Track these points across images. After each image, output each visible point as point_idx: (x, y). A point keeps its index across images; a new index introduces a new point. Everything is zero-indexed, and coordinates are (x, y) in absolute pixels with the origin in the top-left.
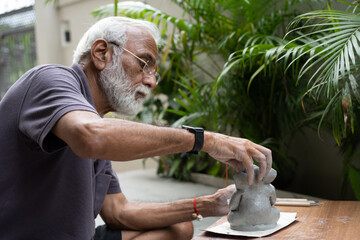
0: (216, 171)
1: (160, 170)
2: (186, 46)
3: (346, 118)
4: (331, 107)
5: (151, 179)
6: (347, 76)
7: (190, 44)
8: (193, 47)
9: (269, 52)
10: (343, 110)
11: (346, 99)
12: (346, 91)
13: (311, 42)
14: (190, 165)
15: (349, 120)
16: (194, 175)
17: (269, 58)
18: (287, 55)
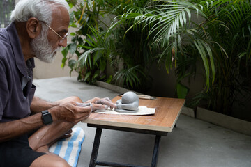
0: (110, 81)
1: (79, 78)
2: (95, 9)
3: (173, 59)
4: (166, 52)
5: (74, 82)
6: (177, 35)
7: (97, 8)
8: (99, 9)
9: (137, 18)
10: (172, 54)
11: (174, 49)
12: (175, 44)
13: (162, 13)
14: (96, 75)
15: (174, 60)
16: (98, 82)
17: (136, 21)
18: (147, 20)
